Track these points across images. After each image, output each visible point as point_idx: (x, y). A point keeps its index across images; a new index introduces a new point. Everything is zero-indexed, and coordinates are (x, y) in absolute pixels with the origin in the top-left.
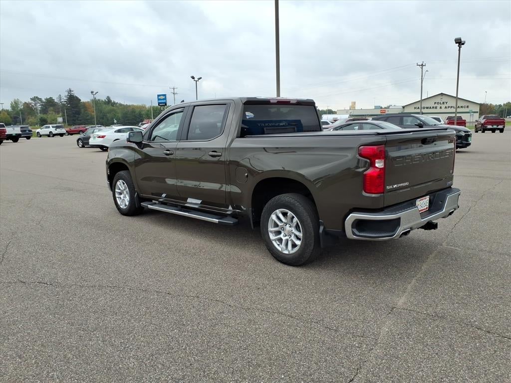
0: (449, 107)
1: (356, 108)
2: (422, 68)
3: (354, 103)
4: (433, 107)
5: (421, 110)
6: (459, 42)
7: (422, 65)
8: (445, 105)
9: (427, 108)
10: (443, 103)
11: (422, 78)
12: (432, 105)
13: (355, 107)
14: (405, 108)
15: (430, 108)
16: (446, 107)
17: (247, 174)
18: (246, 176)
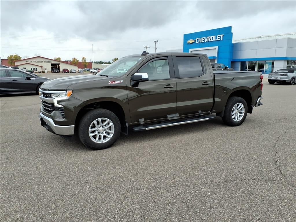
17: (225, 91)
18: (225, 92)
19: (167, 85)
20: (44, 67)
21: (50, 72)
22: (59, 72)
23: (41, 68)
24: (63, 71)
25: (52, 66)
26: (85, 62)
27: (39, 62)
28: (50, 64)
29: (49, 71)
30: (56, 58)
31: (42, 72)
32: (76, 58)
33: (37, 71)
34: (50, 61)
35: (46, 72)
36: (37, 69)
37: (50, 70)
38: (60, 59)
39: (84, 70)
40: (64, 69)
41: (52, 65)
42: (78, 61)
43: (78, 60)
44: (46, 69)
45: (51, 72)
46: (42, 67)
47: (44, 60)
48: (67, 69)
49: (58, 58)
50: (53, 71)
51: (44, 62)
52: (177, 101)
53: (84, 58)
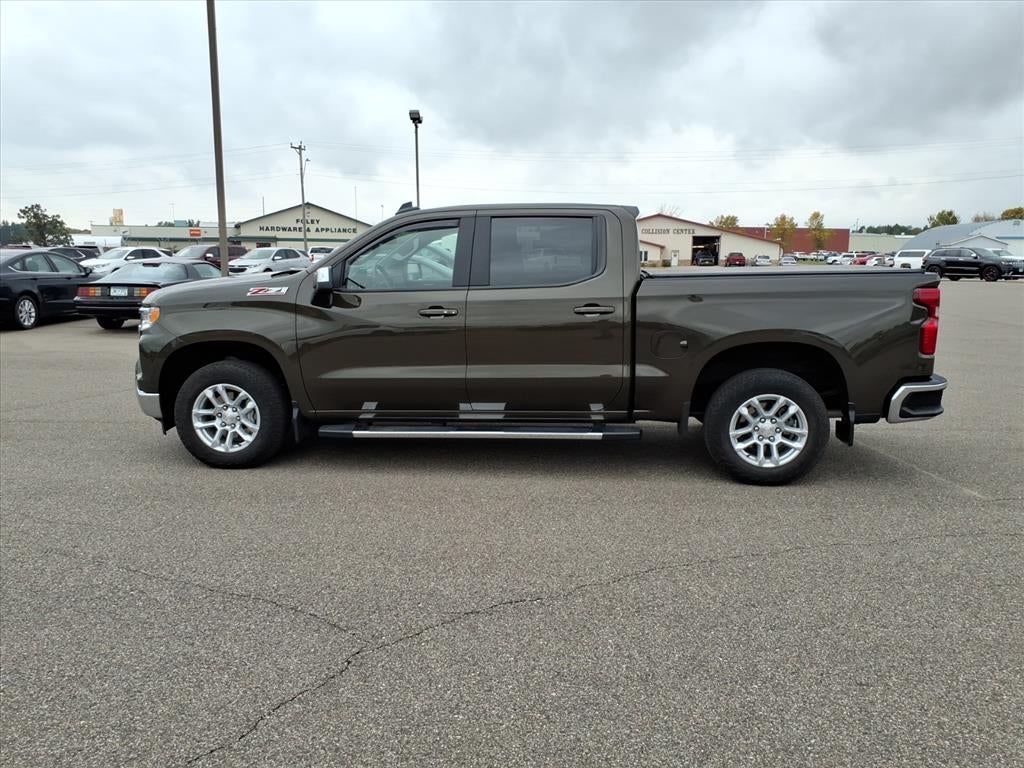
0: (322, 229)
1: (125, 224)
2: (300, 154)
3: (121, 212)
4: (295, 229)
5: (305, 234)
6: (416, 118)
7: (300, 148)
8: (316, 226)
9: (284, 229)
10: (312, 222)
11: (302, 174)
12: (293, 224)
13: (121, 221)
14: (242, 227)
15: (290, 229)
16: (317, 230)
17: (685, 342)
18: (683, 346)
19: (431, 308)
20: (670, 247)
21: (685, 265)
22: (716, 263)
23: (658, 250)
24: (728, 260)
25: (694, 244)
26: (819, 228)
27: (659, 232)
28: (691, 239)
29: (685, 261)
30: (722, 217)
31: (660, 264)
32: (789, 215)
33: (646, 259)
34: (692, 227)
35: (672, 264)
36: (646, 253)
37: (689, 257)
38: (734, 220)
39: (812, 257)
40: (732, 254)
41: (697, 240)
42: (793, 226)
43: (795, 221)
44: (676, 252)
45: (690, 263)
46: (662, 248)
47: (672, 226)
48: (741, 254)
49: (728, 218)
50: (697, 260)
51: (671, 231)
52: (467, 360)
53: (816, 216)
